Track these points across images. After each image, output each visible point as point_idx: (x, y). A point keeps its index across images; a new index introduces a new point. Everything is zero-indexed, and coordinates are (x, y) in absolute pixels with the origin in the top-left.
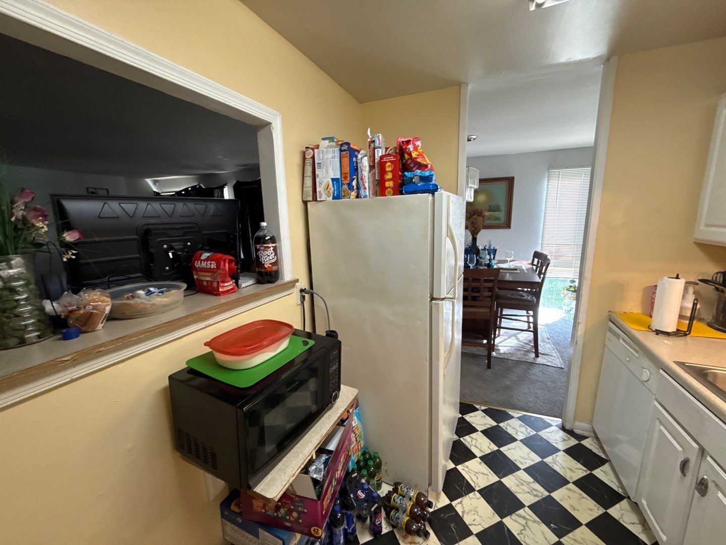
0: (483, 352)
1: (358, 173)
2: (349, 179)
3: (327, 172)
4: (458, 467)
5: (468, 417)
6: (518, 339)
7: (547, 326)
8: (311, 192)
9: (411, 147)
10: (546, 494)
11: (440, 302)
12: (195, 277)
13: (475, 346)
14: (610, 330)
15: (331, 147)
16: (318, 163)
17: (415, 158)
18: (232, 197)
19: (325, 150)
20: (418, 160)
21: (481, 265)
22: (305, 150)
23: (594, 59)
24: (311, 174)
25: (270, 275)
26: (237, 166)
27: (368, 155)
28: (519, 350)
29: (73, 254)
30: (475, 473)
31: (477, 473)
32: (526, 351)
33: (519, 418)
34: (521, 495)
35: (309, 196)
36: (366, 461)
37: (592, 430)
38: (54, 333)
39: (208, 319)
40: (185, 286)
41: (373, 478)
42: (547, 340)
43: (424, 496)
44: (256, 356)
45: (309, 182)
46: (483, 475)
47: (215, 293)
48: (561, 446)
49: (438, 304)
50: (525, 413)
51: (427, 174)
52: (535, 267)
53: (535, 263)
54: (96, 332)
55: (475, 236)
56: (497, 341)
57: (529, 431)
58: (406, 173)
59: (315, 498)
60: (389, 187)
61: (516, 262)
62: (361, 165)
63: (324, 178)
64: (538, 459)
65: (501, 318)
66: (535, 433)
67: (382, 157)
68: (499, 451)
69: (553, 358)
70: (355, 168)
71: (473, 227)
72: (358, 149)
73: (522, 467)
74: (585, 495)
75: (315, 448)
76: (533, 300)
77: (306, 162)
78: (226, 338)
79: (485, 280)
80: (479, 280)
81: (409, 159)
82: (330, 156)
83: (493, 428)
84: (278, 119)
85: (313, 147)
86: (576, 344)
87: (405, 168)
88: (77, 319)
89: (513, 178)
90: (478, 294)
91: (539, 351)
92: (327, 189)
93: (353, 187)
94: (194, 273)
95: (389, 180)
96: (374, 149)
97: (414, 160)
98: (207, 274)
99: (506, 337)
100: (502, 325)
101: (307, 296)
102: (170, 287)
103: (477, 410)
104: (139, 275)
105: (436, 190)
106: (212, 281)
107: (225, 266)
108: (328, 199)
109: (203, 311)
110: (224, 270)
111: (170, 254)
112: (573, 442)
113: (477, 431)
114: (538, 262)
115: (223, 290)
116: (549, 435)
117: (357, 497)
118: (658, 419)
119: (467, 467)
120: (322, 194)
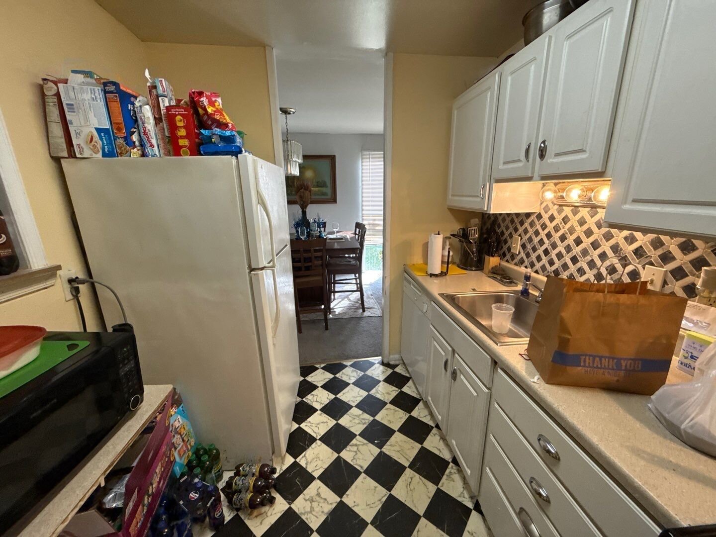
0: (320, 316)
1: (138, 125)
2: (124, 131)
3: (87, 119)
4: (301, 426)
5: (310, 378)
6: (350, 299)
7: (371, 285)
8: (64, 146)
9: (204, 100)
10: (372, 418)
11: (260, 272)
13: (314, 312)
14: (406, 279)
15: (88, 84)
16: (68, 105)
17: (212, 114)
19: (77, 87)
20: (216, 117)
21: (312, 237)
22: (41, 82)
23: (377, 50)
24: (59, 119)
27: (150, 103)
28: (350, 309)
30: (316, 425)
31: (318, 424)
32: (356, 309)
33: (351, 366)
34: (353, 428)
35: (62, 151)
36: (199, 458)
37: (401, 359)
41: (210, 472)
42: (371, 297)
43: (268, 465)
45: (57, 130)
46: (323, 424)
48: (382, 378)
49: (258, 274)
50: (356, 360)
51: (228, 133)
52: (357, 236)
53: (357, 233)
55: (305, 210)
56: (332, 305)
57: (358, 373)
58: (203, 131)
59: (112, 532)
60: (185, 146)
61: (343, 233)
62: (141, 115)
63: (82, 126)
64: (365, 394)
65: (335, 283)
66: (363, 373)
67: (168, 108)
68: (336, 398)
69: (375, 310)
70: (134, 118)
71: (302, 201)
72: (134, 94)
73: (354, 404)
74: (397, 409)
75: (105, 472)
76: (357, 264)
77: (47, 100)
79: (314, 250)
80: (309, 251)
81: (204, 114)
82: (87, 96)
83: (331, 380)
85: (55, 80)
86: (385, 294)
87: (202, 124)
89: (335, 156)
90: (310, 264)
91: (365, 306)
92: (90, 142)
93: (134, 142)
95: (182, 138)
96: (158, 96)
97: (210, 116)
99: (340, 300)
100: (336, 290)
101: (83, 288)
103: (317, 369)
105: (241, 152)
108: (94, 155)
112: (390, 371)
113: (318, 387)
114: (359, 231)
116: (373, 371)
117: (188, 501)
118: (433, 337)
119: (310, 422)
120: (83, 149)
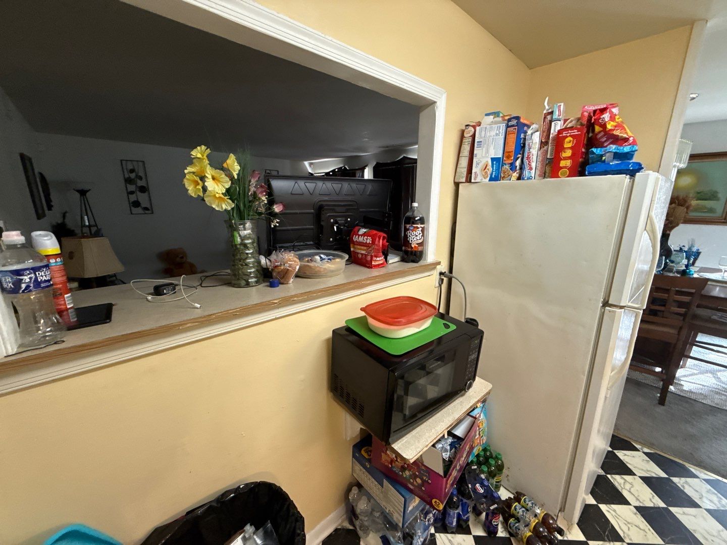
0: (655, 382)
1: (524, 151)
2: (513, 158)
3: (487, 152)
4: (600, 506)
5: (621, 454)
6: (718, 377)
8: (465, 173)
9: (606, 116)
11: (618, 310)
12: (352, 249)
15: (496, 123)
16: (478, 142)
17: (611, 130)
18: (371, 177)
19: (488, 127)
20: (615, 133)
21: (671, 271)
22: (464, 128)
24: (468, 154)
25: (415, 255)
26: (380, 147)
27: (542, 129)
28: (717, 393)
29: (277, 222)
30: (626, 522)
31: (628, 523)
33: (707, 481)
35: (462, 178)
36: (487, 459)
38: (264, 281)
39: (363, 288)
40: (347, 257)
41: (493, 478)
43: (553, 519)
44: (404, 328)
45: (464, 162)
46: (638, 529)
47: (368, 265)
49: (615, 312)
51: (626, 149)
54: (288, 285)
55: (668, 232)
56: (680, 373)
58: (594, 150)
59: (442, 473)
60: (565, 167)
62: (531, 141)
63: (483, 157)
65: (692, 345)
67: (560, 132)
68: (667, 510)
70: (522, 145)
72: (528, 123)
75: (448, 428)
77: (464, 141)
78: (377, 307)
79: (676, 291)
80: (667, 291)
81: (600, 132)
82: (493, 133)
83: (661, 479)
84: (443, 97)
85: (474, 124)
87: (592, 142)
88: (279, 272)
92: (484, 170)
93: (516, 167)
94: (352, 245)
95: (565, 159)
96: (551, 122)
97: (608, 133)
98: (362, 247)
100: (693, 354)
101: (445, 280)
102: (335, 256)
103: (636, 449)
104: (312, 243)
105: (639, 170)
106: (367, 255)
107: (379, 242)
108: (484, 180)
109: (361, 280)
110: (378, 246)
111: (335, 227)
113: (635, 475)
115: (374, 264)
117: (475, 490)
119: (615, 511)
120: (477, 175)
